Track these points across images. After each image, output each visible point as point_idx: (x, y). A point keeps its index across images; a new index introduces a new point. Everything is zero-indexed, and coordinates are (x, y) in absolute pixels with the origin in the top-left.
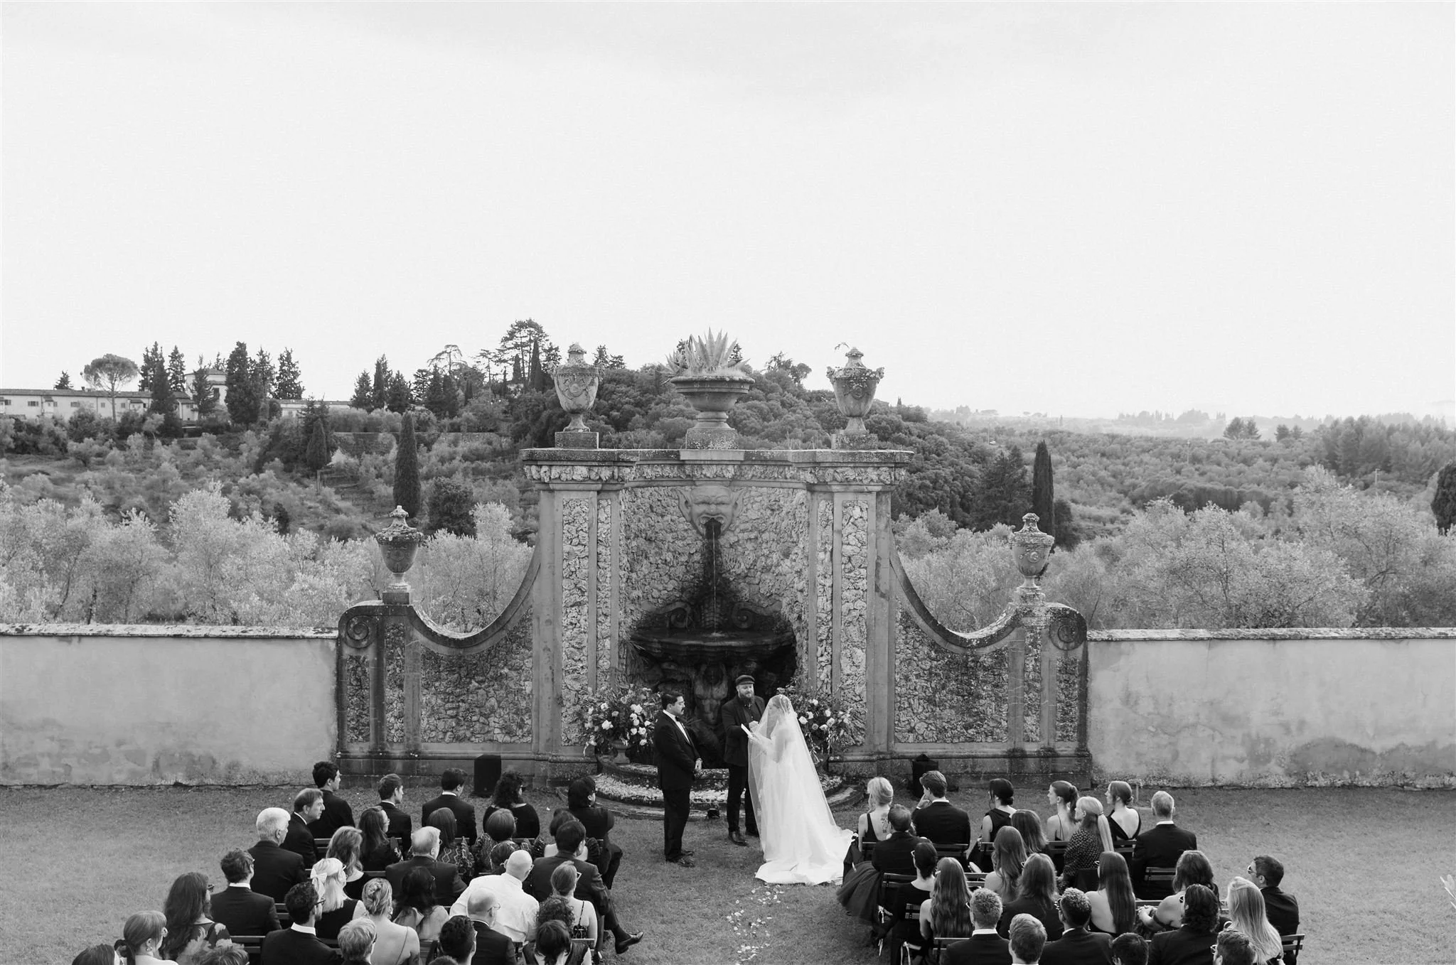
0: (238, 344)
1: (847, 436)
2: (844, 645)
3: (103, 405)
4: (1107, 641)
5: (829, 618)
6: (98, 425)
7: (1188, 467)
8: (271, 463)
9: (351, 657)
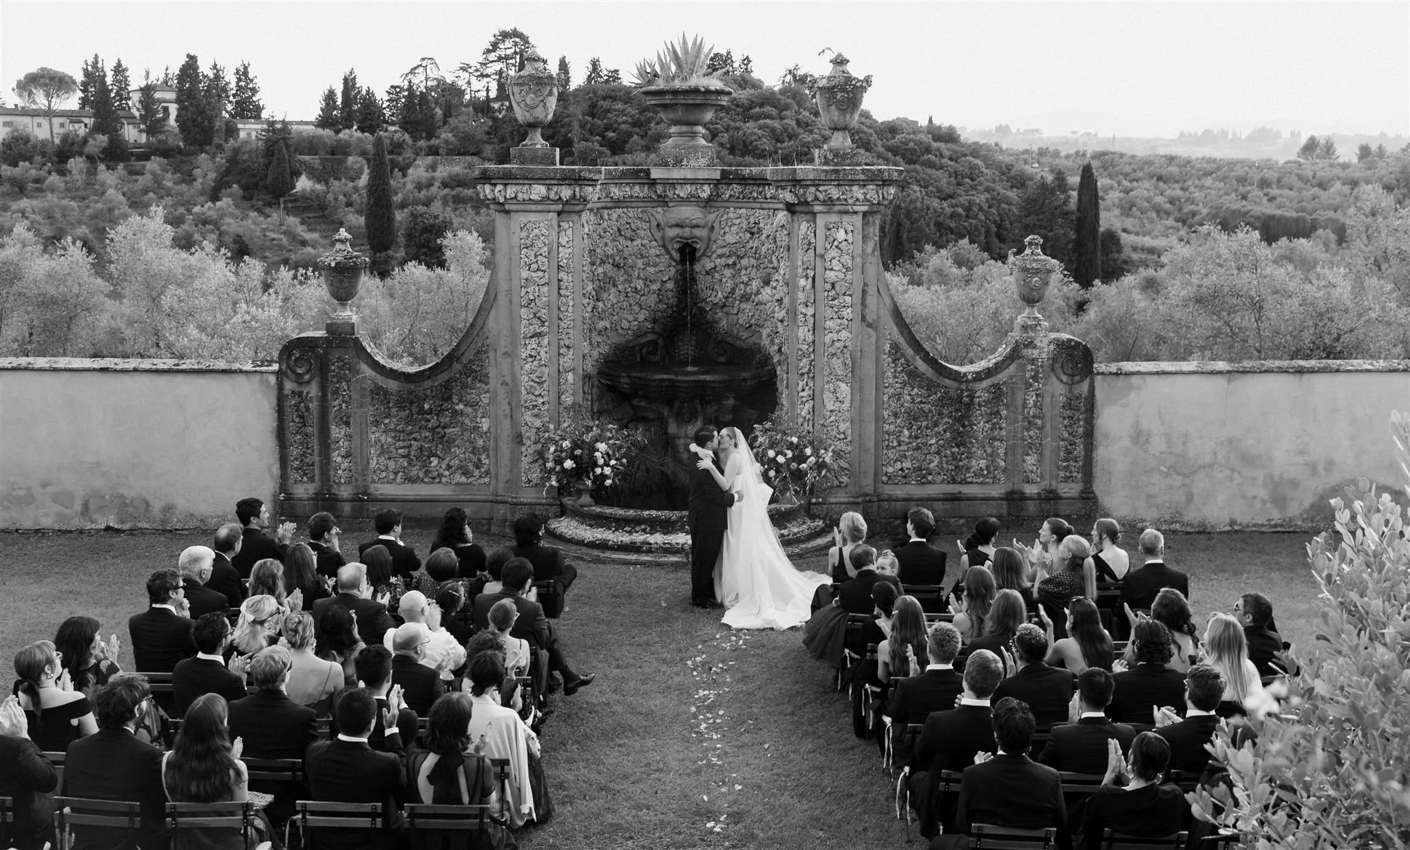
0: (188, 56)
1: (831, 151)
2: (826, 379)
3: (39, 125)
4: (1116, 374)
5: (811, 349)
6: (35, 147)
7: (1255, 193)
8: (229, 190)
9: (293, 392)
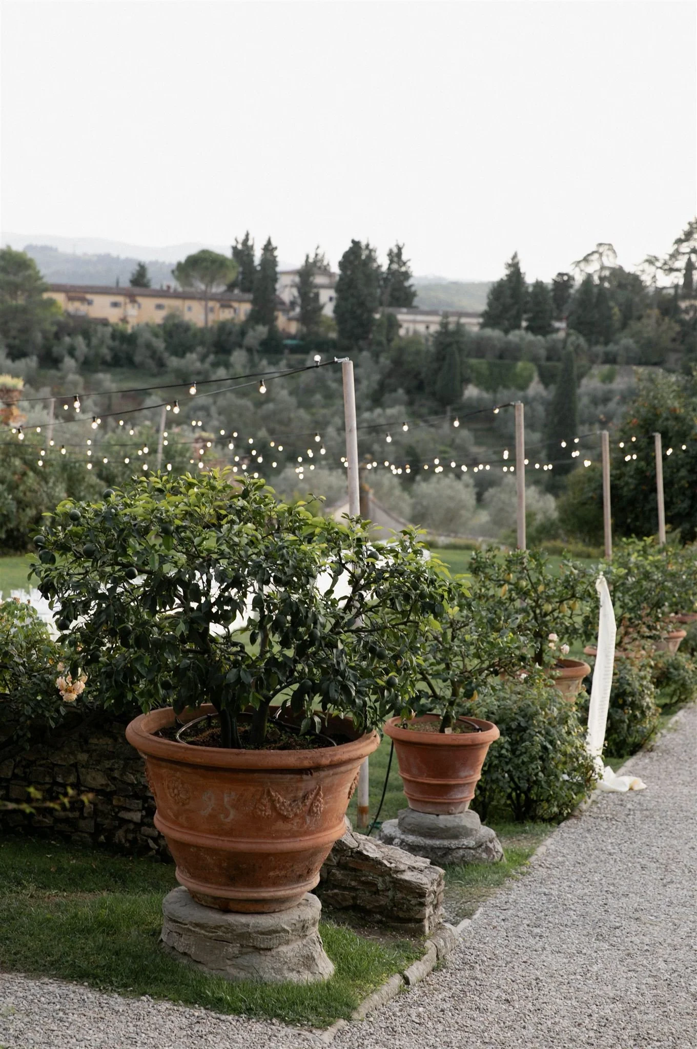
0: (353, 242)
6: (195, 335)
8: (394, 395)
